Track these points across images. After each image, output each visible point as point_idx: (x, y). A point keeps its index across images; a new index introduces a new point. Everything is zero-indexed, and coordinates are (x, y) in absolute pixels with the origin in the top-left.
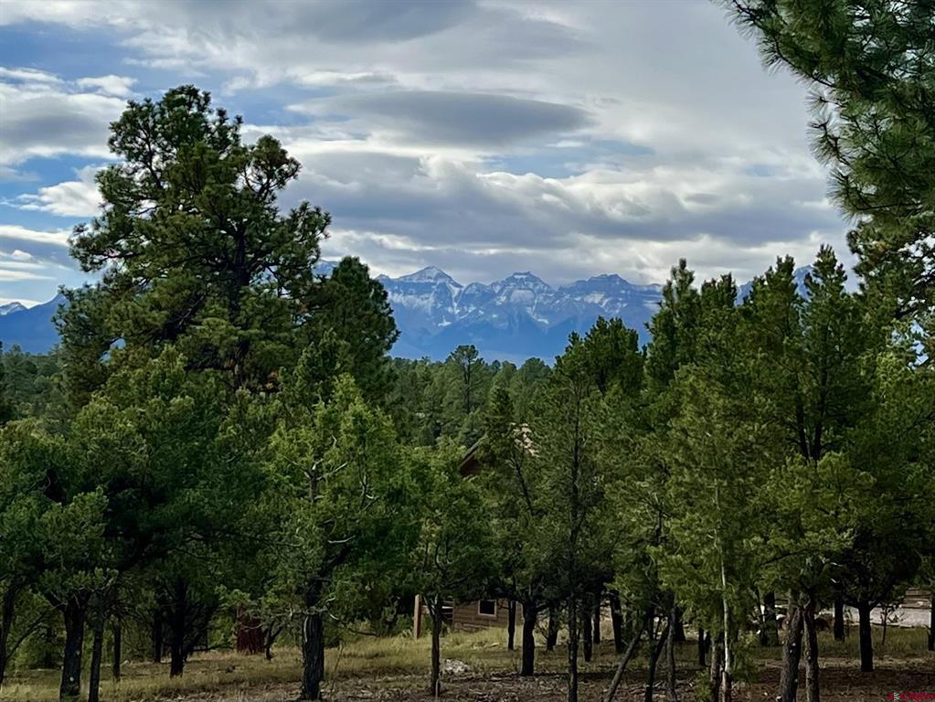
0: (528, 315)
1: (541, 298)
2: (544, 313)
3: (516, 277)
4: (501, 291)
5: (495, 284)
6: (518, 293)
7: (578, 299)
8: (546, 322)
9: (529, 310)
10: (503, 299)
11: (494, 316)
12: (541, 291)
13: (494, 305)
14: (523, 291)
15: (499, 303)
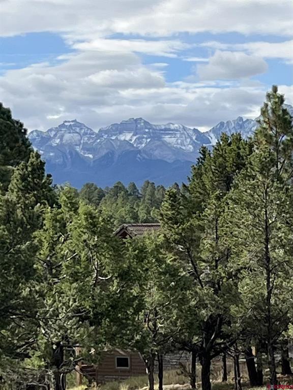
0: (77, 153)
1: (86, 139)
2: (89, 150)
3: (66, 124)
4: (55, 135)
5: (50, 130)
6: (67, 136)
7: (114, 138)
8: (91, 156)
9: (78, 149)
10: (58, 141)
11: (51, 154)
12: (85, 134)
13: (51, 146)
14: (71, 135)
15: (54, 145)
